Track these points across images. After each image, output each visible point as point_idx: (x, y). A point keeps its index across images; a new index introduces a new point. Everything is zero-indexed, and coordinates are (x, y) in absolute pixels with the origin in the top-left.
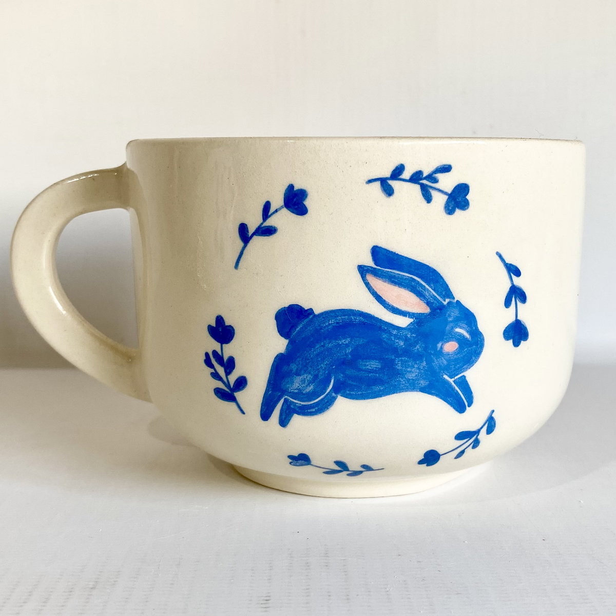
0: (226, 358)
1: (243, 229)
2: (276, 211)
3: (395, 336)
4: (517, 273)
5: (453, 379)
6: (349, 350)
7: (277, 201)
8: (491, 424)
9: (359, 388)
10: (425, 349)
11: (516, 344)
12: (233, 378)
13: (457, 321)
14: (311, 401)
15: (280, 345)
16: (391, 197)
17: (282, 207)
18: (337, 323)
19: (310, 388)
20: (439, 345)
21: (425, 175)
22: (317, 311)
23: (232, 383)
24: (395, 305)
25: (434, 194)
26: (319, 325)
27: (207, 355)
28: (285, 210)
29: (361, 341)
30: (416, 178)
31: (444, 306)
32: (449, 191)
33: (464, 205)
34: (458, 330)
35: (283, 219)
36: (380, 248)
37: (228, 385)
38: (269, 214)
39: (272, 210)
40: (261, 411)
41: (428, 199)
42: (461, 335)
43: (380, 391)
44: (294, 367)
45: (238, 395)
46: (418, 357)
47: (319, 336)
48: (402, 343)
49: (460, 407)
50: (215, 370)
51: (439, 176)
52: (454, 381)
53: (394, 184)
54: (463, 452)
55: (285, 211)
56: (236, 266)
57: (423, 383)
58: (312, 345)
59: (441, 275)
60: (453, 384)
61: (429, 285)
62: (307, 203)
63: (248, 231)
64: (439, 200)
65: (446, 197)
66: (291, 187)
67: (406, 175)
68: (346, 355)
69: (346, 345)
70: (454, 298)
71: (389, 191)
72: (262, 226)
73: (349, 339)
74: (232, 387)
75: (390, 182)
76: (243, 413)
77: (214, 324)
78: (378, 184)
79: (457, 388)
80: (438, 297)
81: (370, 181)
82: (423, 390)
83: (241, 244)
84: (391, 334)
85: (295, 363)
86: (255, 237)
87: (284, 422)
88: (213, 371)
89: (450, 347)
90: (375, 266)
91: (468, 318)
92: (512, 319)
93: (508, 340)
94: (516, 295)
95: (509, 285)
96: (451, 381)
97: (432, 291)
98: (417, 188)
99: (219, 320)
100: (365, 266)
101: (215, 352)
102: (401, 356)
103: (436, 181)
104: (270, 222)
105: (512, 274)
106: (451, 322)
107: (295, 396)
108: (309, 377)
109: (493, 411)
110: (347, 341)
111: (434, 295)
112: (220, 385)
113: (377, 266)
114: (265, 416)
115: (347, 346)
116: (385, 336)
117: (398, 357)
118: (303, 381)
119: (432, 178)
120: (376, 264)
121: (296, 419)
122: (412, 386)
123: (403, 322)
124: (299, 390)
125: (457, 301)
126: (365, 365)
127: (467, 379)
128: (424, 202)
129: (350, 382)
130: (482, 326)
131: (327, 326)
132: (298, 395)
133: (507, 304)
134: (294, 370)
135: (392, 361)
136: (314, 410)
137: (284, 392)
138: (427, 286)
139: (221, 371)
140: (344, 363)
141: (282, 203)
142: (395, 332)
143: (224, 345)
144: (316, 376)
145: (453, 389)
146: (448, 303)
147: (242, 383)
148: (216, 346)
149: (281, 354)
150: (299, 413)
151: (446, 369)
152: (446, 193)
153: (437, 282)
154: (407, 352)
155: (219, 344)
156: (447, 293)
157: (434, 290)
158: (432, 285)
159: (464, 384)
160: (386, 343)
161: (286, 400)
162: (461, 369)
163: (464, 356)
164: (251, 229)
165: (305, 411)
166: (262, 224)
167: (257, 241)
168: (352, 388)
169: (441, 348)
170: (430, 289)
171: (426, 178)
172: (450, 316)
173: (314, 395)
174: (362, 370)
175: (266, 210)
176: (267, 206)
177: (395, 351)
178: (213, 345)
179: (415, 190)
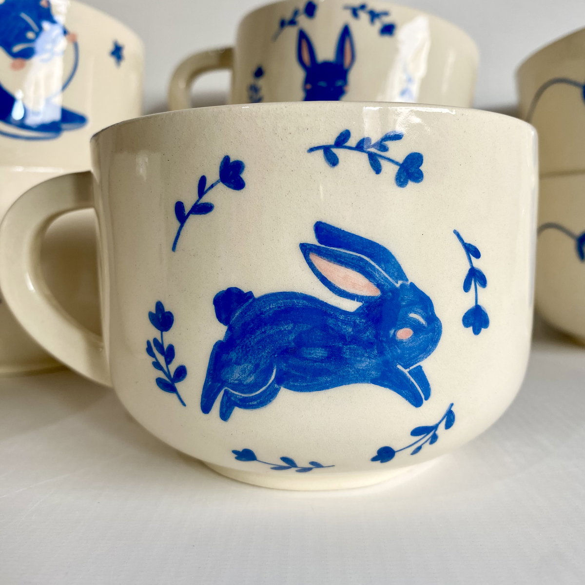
0: (166, 346)
1: (179, 207)
2: (212, 186)
3: (343, 322)
4: (477, 254)
5: (408, 370)
6: (292, 337)
7: (213, 175)
8: (450, 418)
9: (303, 379)
10: (376, 336)
11: (476, 332)
12: (173, 368)
13: (411, 306)
14: (252, 393)
15: (219, 331)
16: (336, 168)
17: (217, 182)
18: (279, 307)
19: (251, 379)
20: (392, 332)
21: (373, 142)
22: (257, 294)
23: (172, 374)
24: (342, 287)
25: (383, 163)
26: (260, 310)
27: (148, 343)
29: (305, 327)
30: (363, 145)
31: (396, 289)
32: (401, 160)
33: (417, 177)
34: (413, 315)
35: (220, 195)
36: (325, 224)
37: (168, 375)
38: (206, 189)
39: (208, 185)
40: (201, 403)
41: (377, 169)
42: (415, 321)
43: (327, 382)
44: (233, 355)
45: (179, 386)
46: (369, 345)
47: (260, 321)
48: (350, 330)
49: (417, 402)
50: (156, 359)
51: (389, 144)
52: (409, 372)
53: (339, 152)
54: (419, 448)
55: (221, 186)
56: (174, 248)
57: (374, 374)
58: (252, 332)
59: (393, 254)
60: (408, 375)
61: (379, 265)
62: (245, 176)
63: (184, 210)
64: (390, 170)
65: (396, 168)
66: (227, 159)
67: (352, 142)
68: (289, 343)
69: (288, 332)
70: (407, 280)
71: (333, 161)
72: (199, 203)
73: (291, 325)
74: (172, 376)
75: (335, 150)
76: (184, 405)
77: (154, 311)
78: (321, 153)
79: (412, 380)
80: (389, 278)
81: (312, 150)
82: (375, 381)
83: (178, 224)
84: (337, 319)
85: (235, 352)
86: (191, 217)
87: (225, 415)
88: (154, 360)
89: (404, 334)
90: (318, 244)
91: (424, 302)
92: (471, 304)
93: (467, 327)
94: (475, 277)
95: (469, 267)
96: (406, 371)
97: (383, 272)
98: (365, 157)
99: (159, 306)
100: (309, 244)
101: (155, 340)
102: (350, 343)
103: (385, 149)
104: (206, 199)
105: (471, 256)
106: (404, 306)
107: (235, 387)
108: (250, 367)
109: (452, 405)
110: (290, 327)
111: (385, 277)
112: (162, 375)
113: (321, 244)
114: (206, 408)
115: (290, 332)
116: (331, 322)
117: (347, 345)
118: (244, 371)
119: (381, 145)
120: (320, 242)
121: (238, 413)
122: (362, 377)
123: (351, 306)
124: (240, 380)
125: (411, 283)
126: (310, 354)
127: (424, 369)
128: (373, 173)
129: (293, 372)
130: (439, 312)
131: (268, 311)
132: (236, 387)
133: (466, 288)
134: (234, 359)
135: (340, 349)
136: (255, 403)
137: (224, 383)
138: (377, 267)
139: (161, 359)
140: (285, 352)
141: (217, 177)
142: (342, 317)
143: (164, 333)
144: (257, 366)
145: (408, 380)
146: (402, 285)
147: (181, 373)
148: (157, 334)
149: (220, 341)
150: (240, 406)
151: (400, 359)
152: (397, 163)
153: (388, 261)
154: (355, 340)
155: (160, 332)
156: (400, 274)
157: (385, 271)
158: (383, 265)
159: (420, 375)
160: (333, 329)
161: (226, 392)
162: (417, 359)
163: (420, 345)
164: (188, 208)
165: (246, 404)
166: (198, 201)
167: (194, 221)
168: (296, 378)
169: (394, 335)
170: (380, 269)
171: (374, 146)
172: (403, 300)
173: (255, 386)
174: (307, 359)
175: (202, 186)
176: (203, 180)
177: (342, 338)
178: (153, 333)
179: (362, 159)
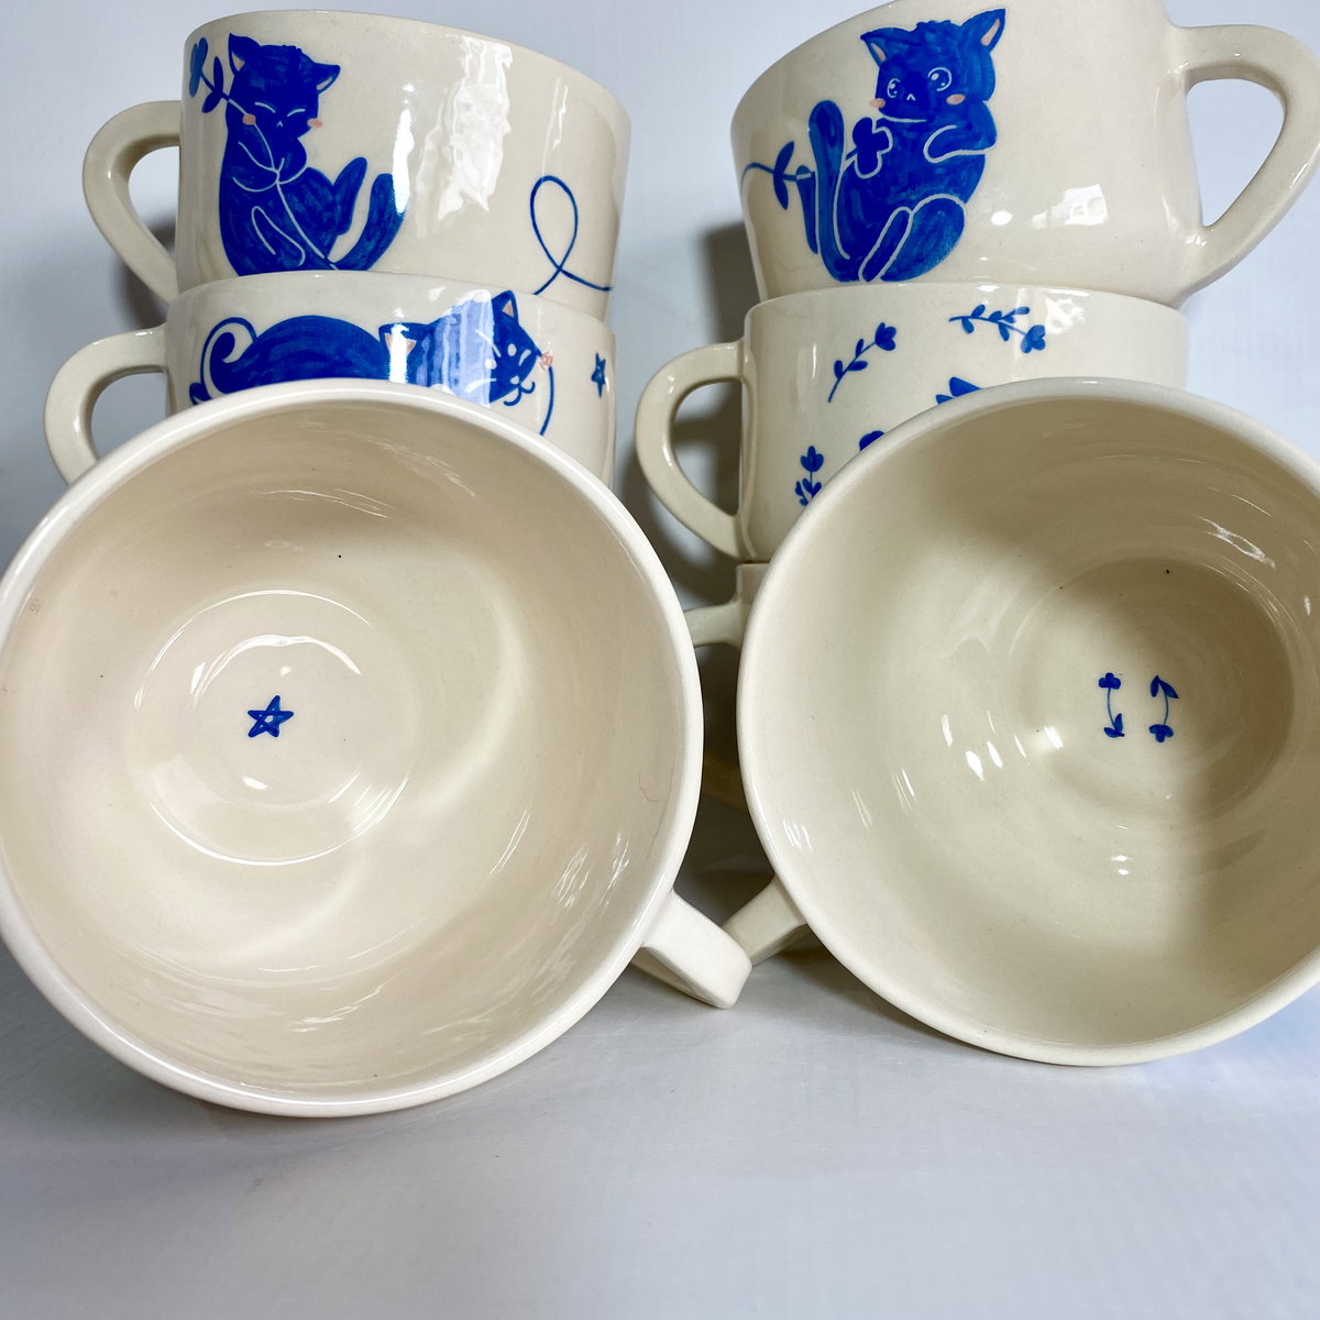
0: (813, 484)
1: (838, 365)
2: (868, 347)
7: (870, 338)
16: (971, 334)
17: (872, 344)
21: (1003, 315)
25: (1010, 331)
27: (798, 484)
28: (875, 346)
30: (995, 317)
32: (1026, 331)
33: (1040, 345)
35: (874, 355)
38: (862, 350)
39: (865, 346)
41: (1006, 337)
50: (805, 496)
51: (1017, 317)
53: (974, 322)
55: (876, 348)
56: (830, 399)
62: (895, 339)
63: (842, 367)
64: (1017, 339)
65: (1022, 337)
66: (882, 325)
67: (986, 314)
71: (969, 329)
72: (855, 361)
75: (971, 320)
77: (806, 455)
78: (960, 321)
81: (952, 319)
83: (835, 379)
86: (848, 372)
98: (996, 326)
99: (812, 450)
100: (943, 396)
101: (805, 480)
103: (1012, 321)
104: (862, 358)
119: (1009, 318)
120: (953, 394)
128: (1001, 339)
141: (873, 339)
143: (813, 473)
148: (805, 474)
152: (1022, 333)
164: (845, 365)
166: (855, 359)
167: (850, 376)
171: (1004, 318)
175: (860, 348)
176: (861, 343)
178: (804, 474)
179: (994, 327)
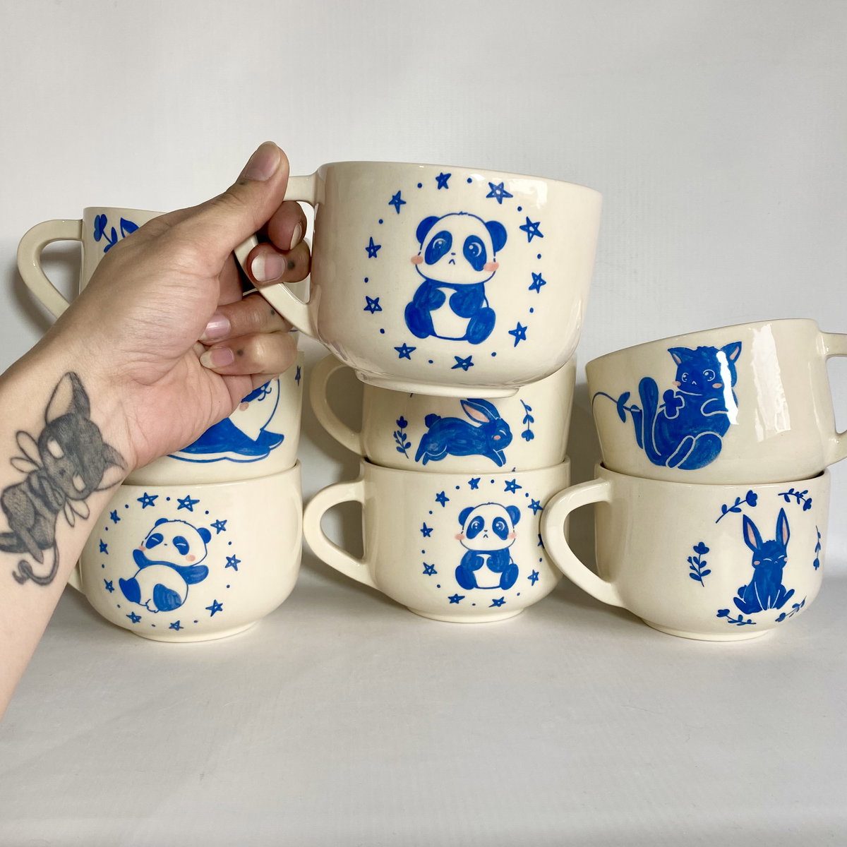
0: (403, 434)
3: (473, 430)
6: (454, 435)
9: (457, 451)
10: (486, 437)
11: (528, 440)
12: (405, 443)
13: (501, 427)
14: (436, 455)
18: (450, 423)
19: (437, 449)
20: (492, 436)
24: (474, 418)
26: (442, 423)
27: (395, 433)
31: (496, 420)
34: (501, 431)
37: (403, 446)
40: (416, 457)
42: (502, 433)
43: (466, 453)
44: (431, 440)
45: (406, 450)
46: (483, 440)
47: (442, 427)
48: (476, 434)
49: (500, 465)
57: (484, 452)
61: (490, 411)
68: (453, 437)
69: (453, 433)
70: (499, 417)
73: (454, 430)
76: (408, 458)
77: (399, 420)
79: (499, 456)
82: (484, 454)
85: (431, 438)
87: (424, 463)
88: (397, 439)
89: (497, 438)
91: (506, 426)
92: (526, 429)
93: (524, 438)
94: (529, 419)
95: (526, 414)
96: (497, 452)
97: (491, 413)
99: (402, 418)
100: (464, 400)
101: (398, 432)
102: (476, 439)
105: (527, 410)
106: (499, 427)
107: (430, 452)
108: (437, 444)
109: (514, 468)
111: (492, 415)
112: (400, 446)
114: (417, 460)
116: (469, 430)
117: (474, 440)
118: (434, 446)
120: (468, 400)
122: (479, 453)
123: (477, 425)
124: (432, 449)
125: (501, 418)
126: (460, 442)
129: (453, 448)
131: (445, 424)
132: (432, 452)
133: (525, 422)
135: (472, 441)
136: (438, 458)
137: (425, 450)
139: (400, 439)
140: (451, 440)
144: (439, 445)
145: (497, 456)
146: (498, 419)
147: (409, 445)
149: (426, 434)
150: (431, 460)
151: (495, 447)
153: (494, 410)
154: (478, 438)
156: (498, 415)
159: (502, 454)
160: (470, 433)
161: (426, 454)
162: (501, 448)
163: (503, 442)
165: (433, 459)
168: (454, 450)
169: (494, 437)
172: (498, 424)
173: (438, 452)
174: (458, 443)
177: (474, 437)
178: (398, 429)
